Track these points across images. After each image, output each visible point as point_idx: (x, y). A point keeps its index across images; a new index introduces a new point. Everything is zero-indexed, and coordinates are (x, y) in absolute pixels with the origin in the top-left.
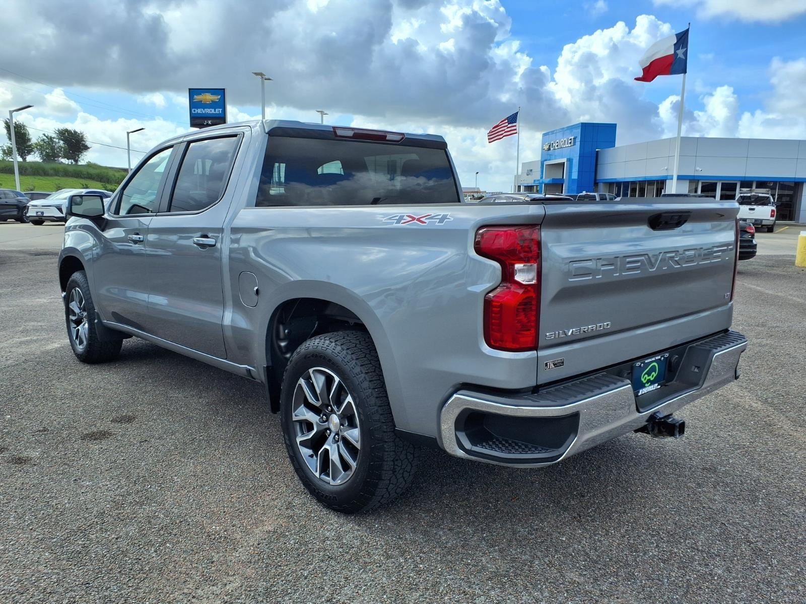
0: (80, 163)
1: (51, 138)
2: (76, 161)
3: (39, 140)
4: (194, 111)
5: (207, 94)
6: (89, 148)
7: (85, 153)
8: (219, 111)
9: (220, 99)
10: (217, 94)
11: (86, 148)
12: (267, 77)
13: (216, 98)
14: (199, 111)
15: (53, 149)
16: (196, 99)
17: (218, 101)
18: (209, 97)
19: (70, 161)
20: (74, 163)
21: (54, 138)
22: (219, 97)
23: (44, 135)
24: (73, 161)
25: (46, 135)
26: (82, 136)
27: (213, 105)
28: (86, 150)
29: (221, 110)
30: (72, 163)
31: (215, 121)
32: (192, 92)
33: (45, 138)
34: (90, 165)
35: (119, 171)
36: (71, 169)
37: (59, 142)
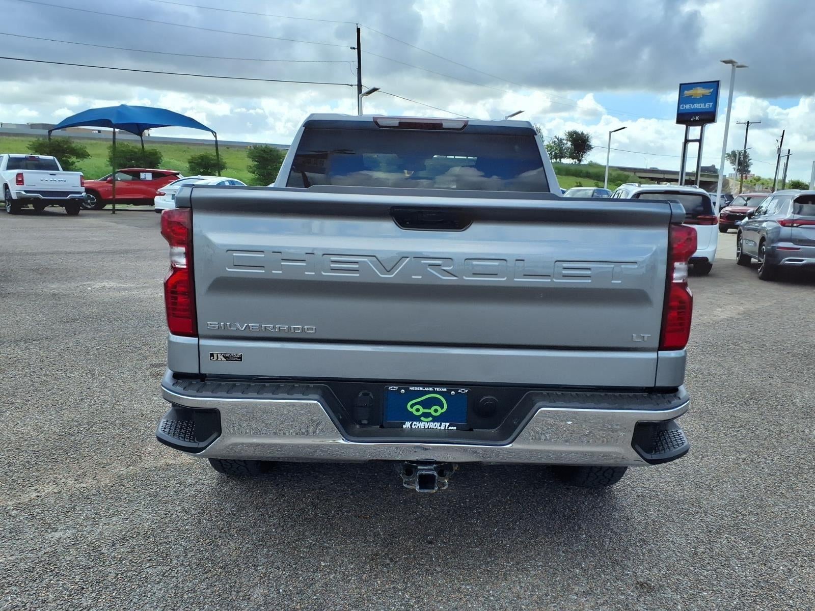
0: (582, 163)
1: (561, 140)
2: (580, 161)
3: (551, 142)
4: (683, 107)
5: (698, 88)
6: (592, 148)
7: (588, 153)
8: (708, 106)
9: (711, 93)
10: (709, 88)
11: (590, 148)
12: (739, 64)
13: (707, 92)
14: (687, 106)
15: (561, 150)
16: (686, 94)
17: (709, 94)
18: (700, 91)
19: (574, 160)
20: (577, 162)
21: (563, 140)
22: (712, 90)
23: (556, 137)
24: (576, 161)
25: (557, 137)
26: (588, 137)
27: (704, 99)
28: (589, 150)
29: (711, 104)
30: (575, 162)
31: (703, 117)
32: (683, 87)
33: (556, 140)
34: (591, 165)
35: (616, 170)
36: (573, 168)
37: (567, 144)
